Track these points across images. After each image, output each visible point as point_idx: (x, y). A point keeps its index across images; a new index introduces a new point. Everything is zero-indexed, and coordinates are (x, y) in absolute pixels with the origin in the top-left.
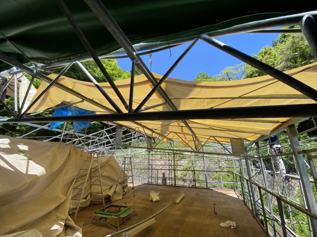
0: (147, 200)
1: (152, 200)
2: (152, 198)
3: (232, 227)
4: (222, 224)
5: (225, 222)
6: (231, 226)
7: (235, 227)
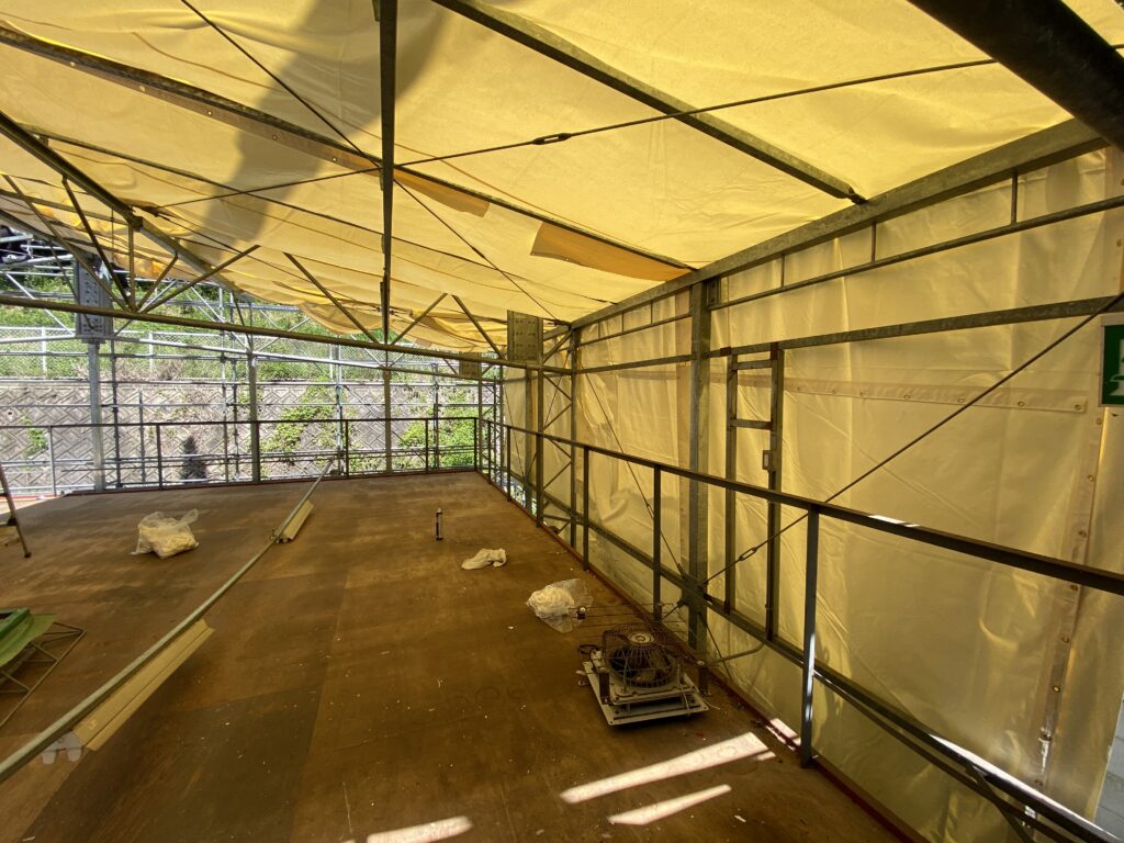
0: (125, 558)
1: (153, 554)
2: (151, 544)
3: (496, 564)
4: (469, 564)
5: (473, 556)
6: (492, 562)
7: (505, 561)
